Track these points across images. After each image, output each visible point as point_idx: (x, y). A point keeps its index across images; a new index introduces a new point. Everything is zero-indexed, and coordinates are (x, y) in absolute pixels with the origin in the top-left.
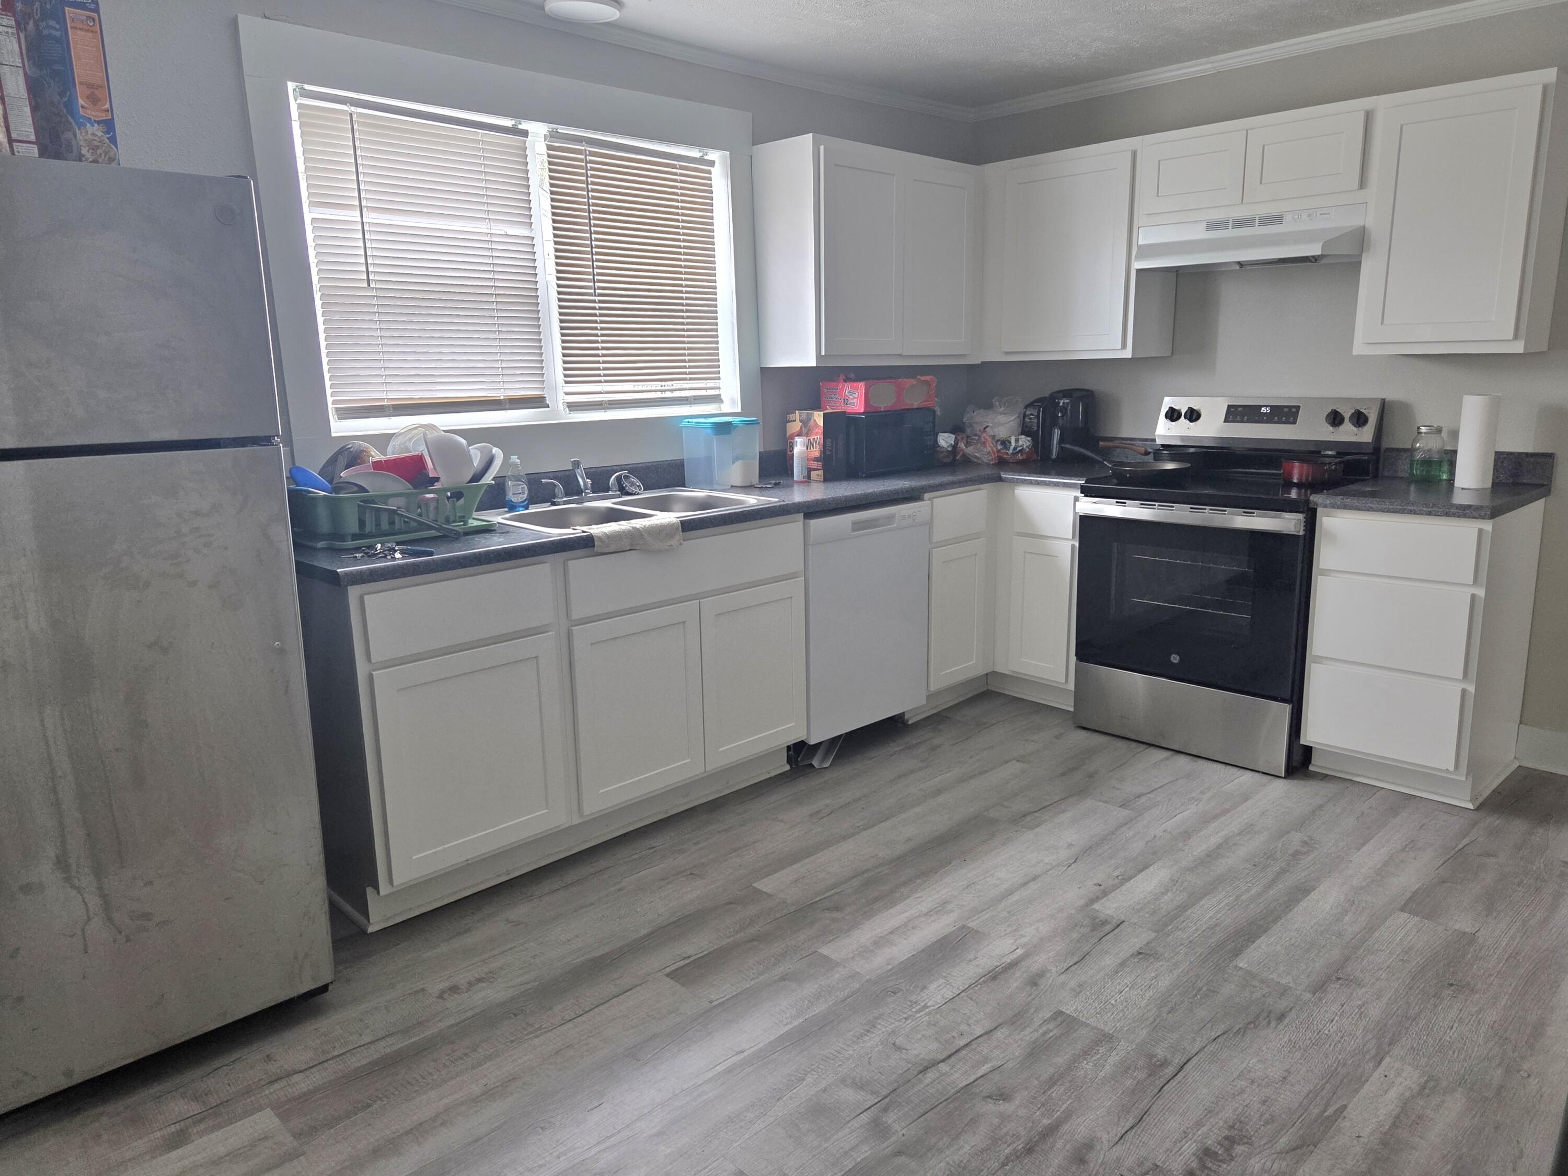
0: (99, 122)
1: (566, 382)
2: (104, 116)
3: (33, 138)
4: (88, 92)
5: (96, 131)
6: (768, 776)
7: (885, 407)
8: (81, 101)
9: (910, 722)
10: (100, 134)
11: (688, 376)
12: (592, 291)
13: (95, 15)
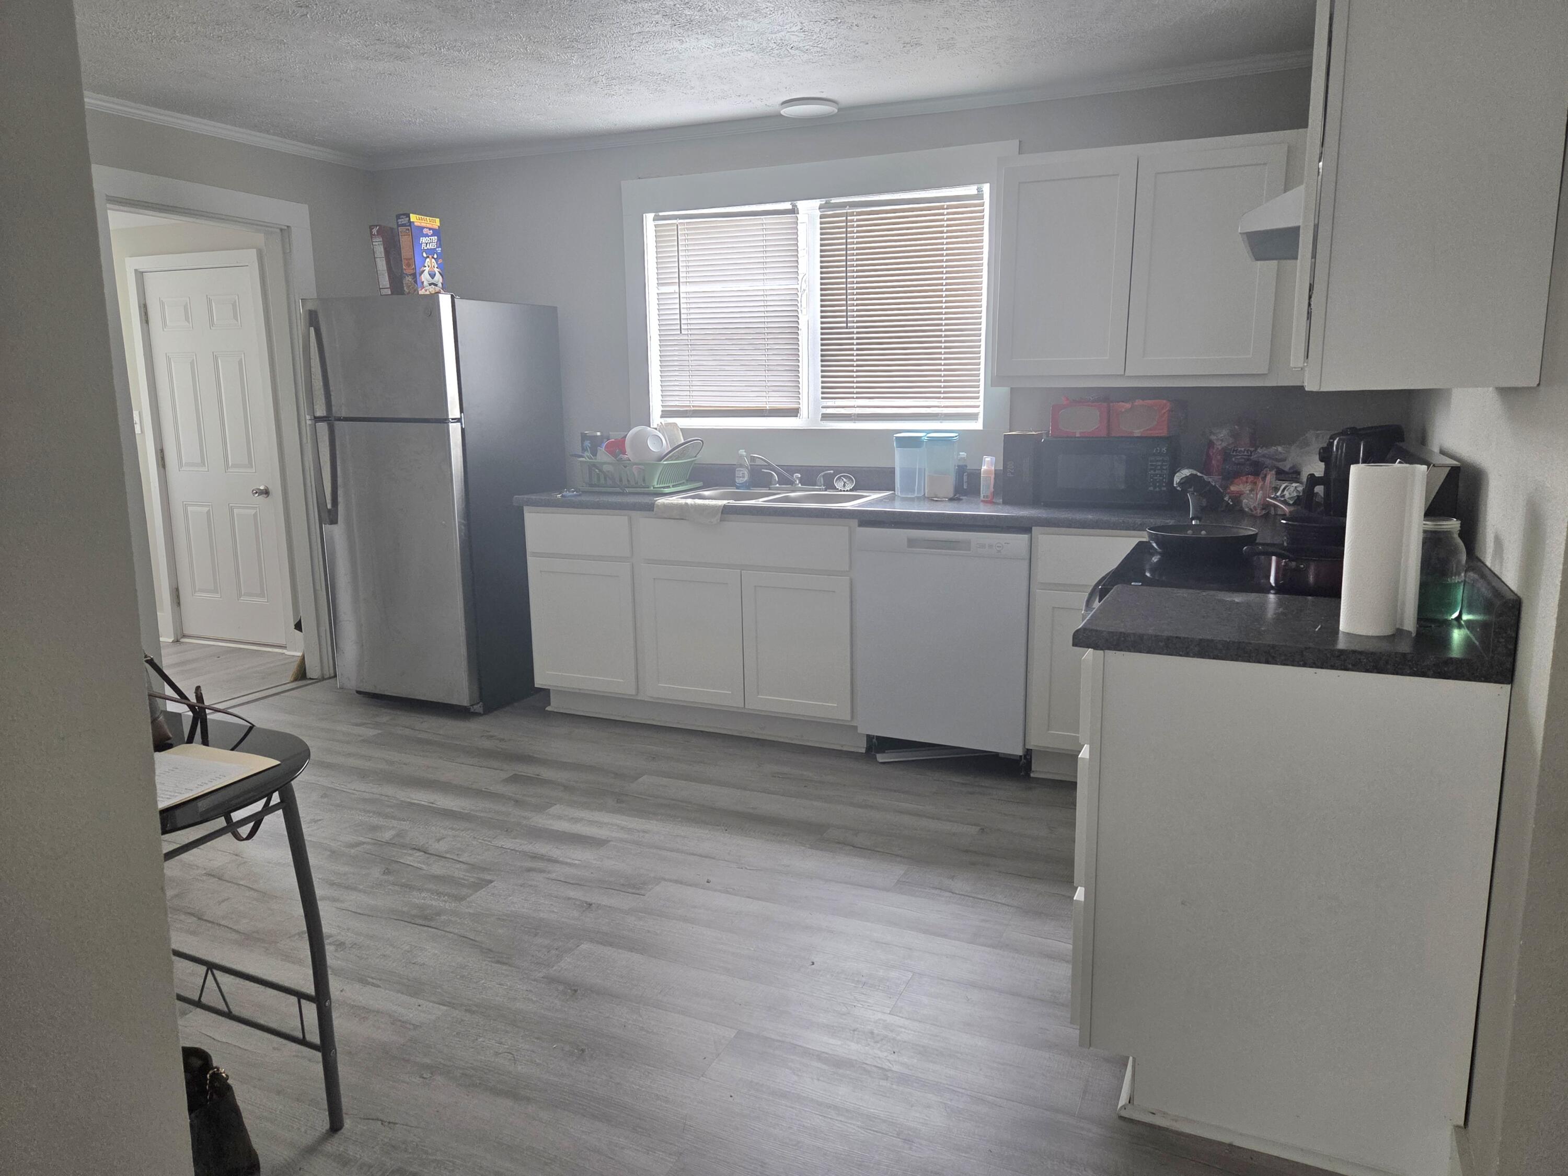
0: (410, 275)
1: (823, 398)
2: (412, 272)
3: (388, 286)
4: (407, 262)
5: (409, 279)
6: (839, 748)
7: (1080, 433)
8: (404, 267)
9: (1032, 775)
10: (410, 280)
11: (942, 395)
12: (845, 325)
13: (409, 228)
